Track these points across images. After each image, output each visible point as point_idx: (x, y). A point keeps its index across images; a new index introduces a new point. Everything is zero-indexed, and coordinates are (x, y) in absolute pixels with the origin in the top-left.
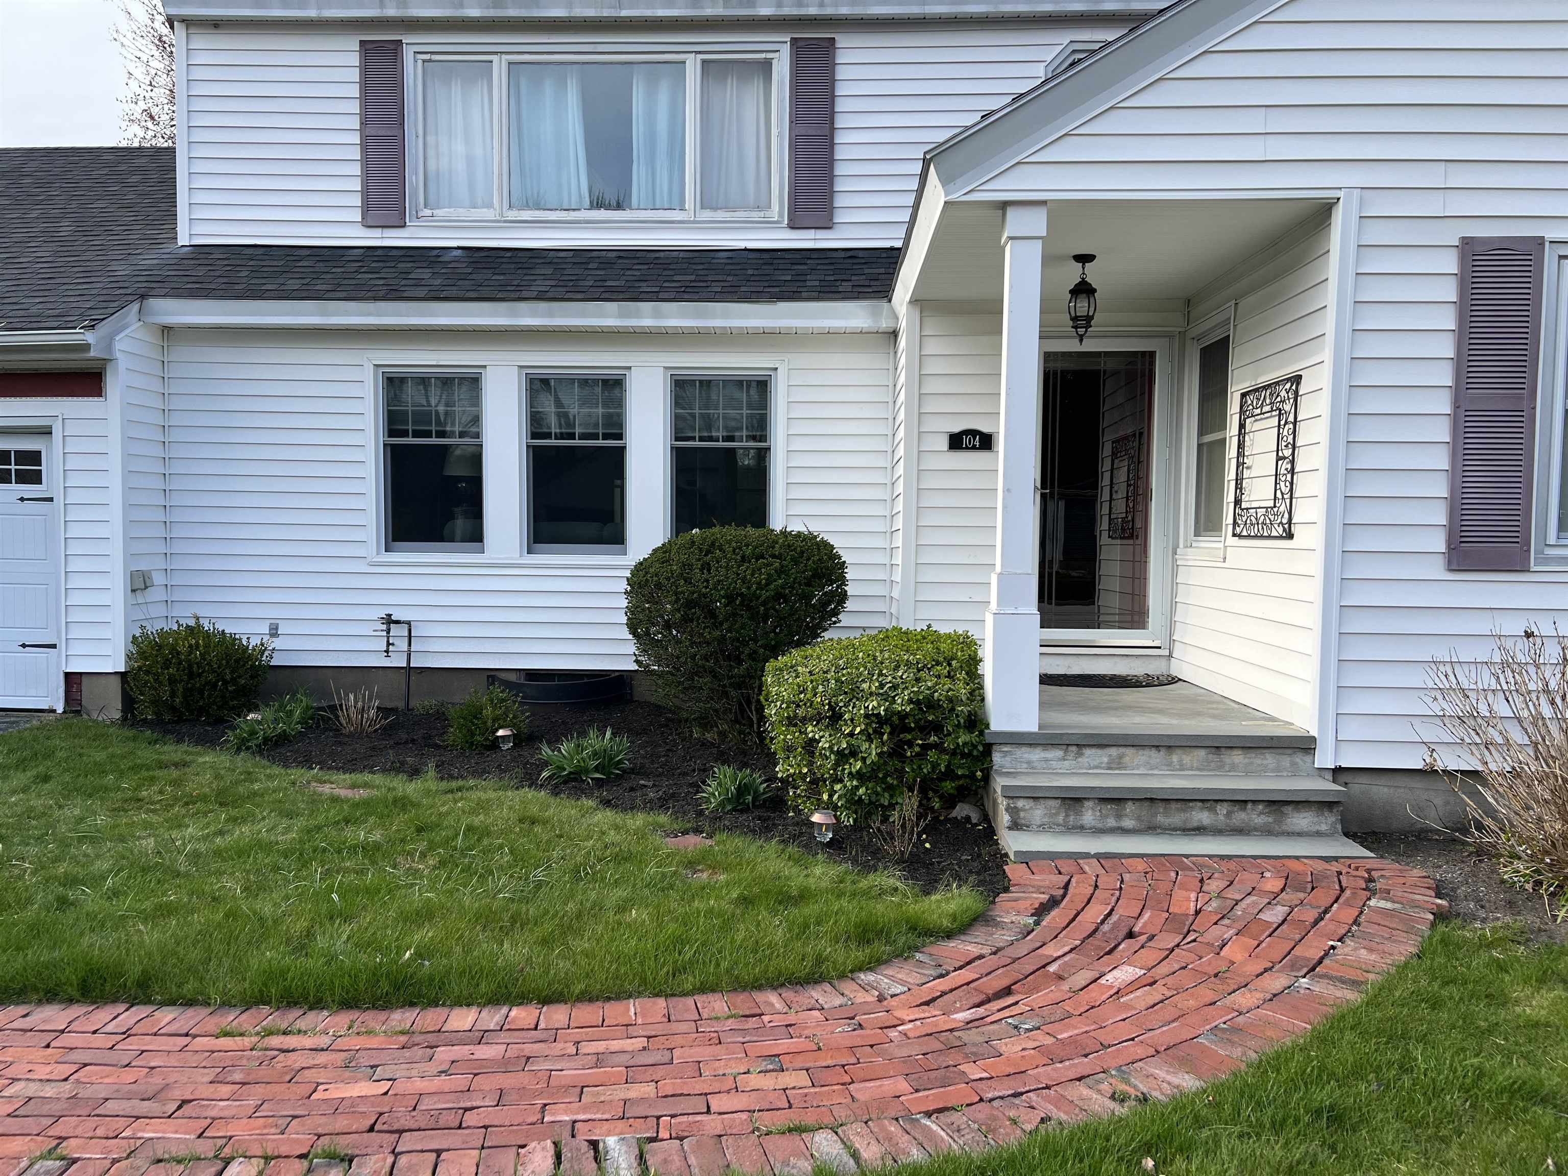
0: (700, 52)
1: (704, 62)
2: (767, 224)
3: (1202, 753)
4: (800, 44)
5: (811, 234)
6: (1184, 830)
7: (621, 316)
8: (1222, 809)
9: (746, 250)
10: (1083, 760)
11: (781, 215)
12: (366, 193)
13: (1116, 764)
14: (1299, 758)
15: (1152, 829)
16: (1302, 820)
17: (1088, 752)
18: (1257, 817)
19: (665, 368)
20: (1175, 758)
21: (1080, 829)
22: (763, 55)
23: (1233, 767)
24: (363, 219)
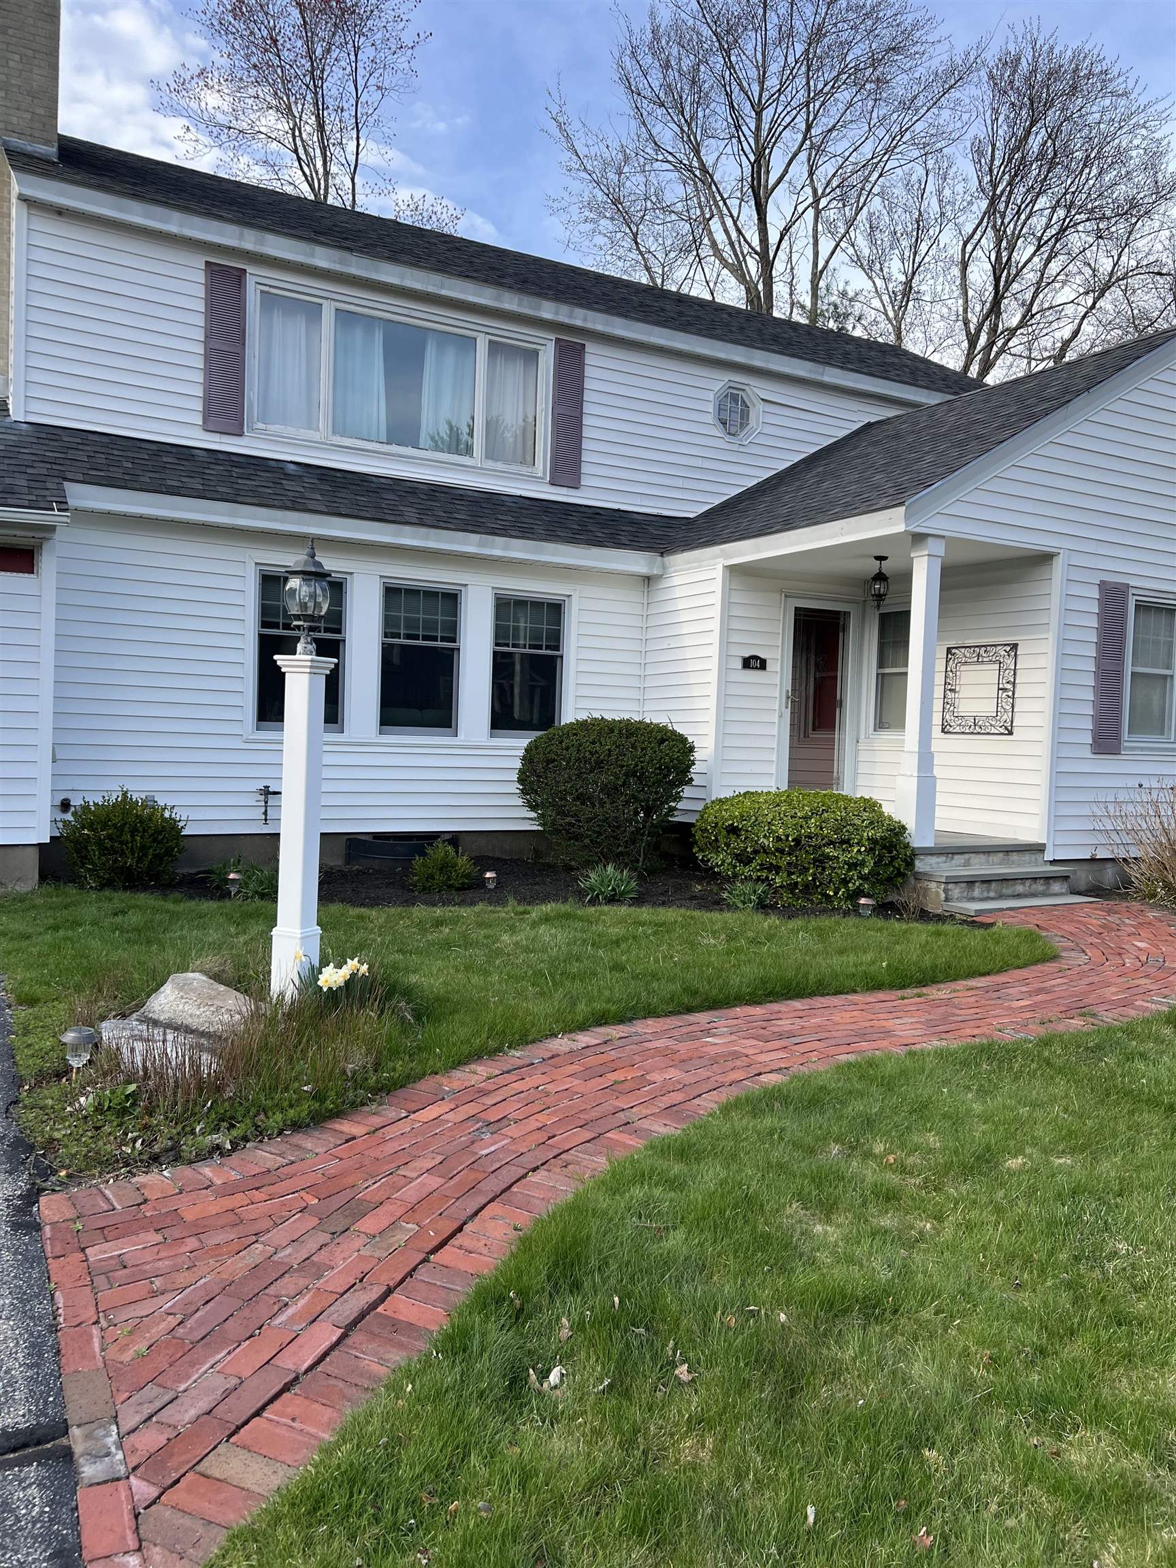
0: (488, 333)
1: (490, 341)
2: (533, 478)
3: (1001, 855)
4: (563, 344)
5: (564, 491)
6: (1014, 896)
7: (480, 545)
8: (1028, 883)
9: (520, 496)
10: (954, 862)
11: (544, 473)
12: (208, 400)
13: (967, 864)
14: (1039, 856)
15: (1000, 897)
16: (1056, 887)
17: (956, 857)
18: (1040, 887)
19: (493, 588)
20: (991, 859)
21: (973, 899)
22: (534, 346)
23: (1013, 862)
24: (204, 423)
